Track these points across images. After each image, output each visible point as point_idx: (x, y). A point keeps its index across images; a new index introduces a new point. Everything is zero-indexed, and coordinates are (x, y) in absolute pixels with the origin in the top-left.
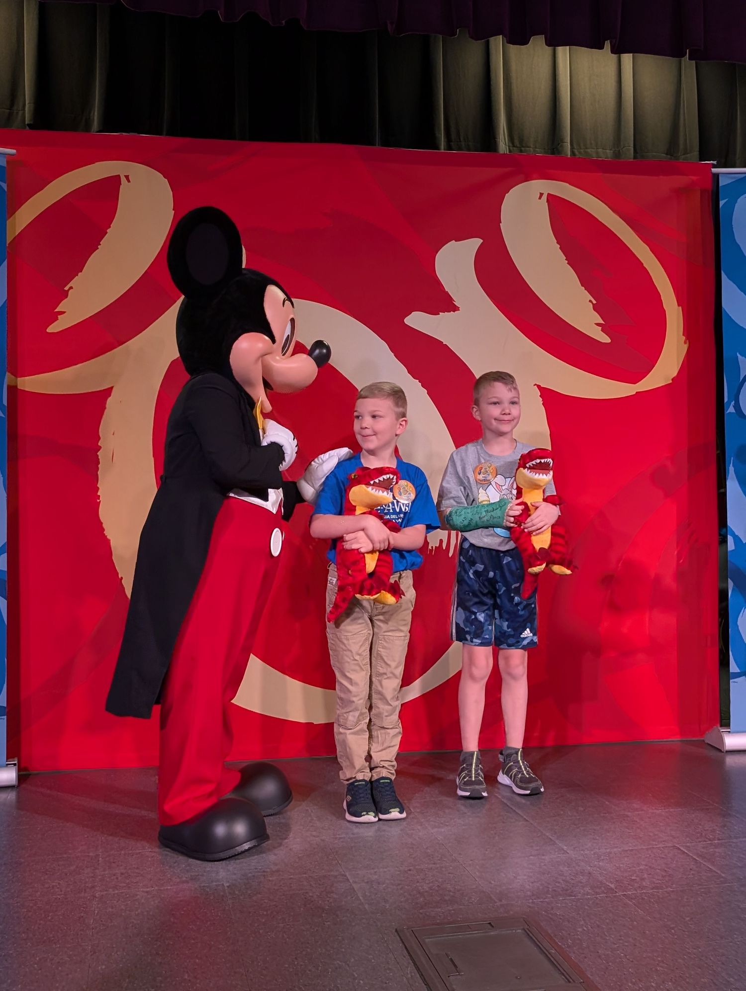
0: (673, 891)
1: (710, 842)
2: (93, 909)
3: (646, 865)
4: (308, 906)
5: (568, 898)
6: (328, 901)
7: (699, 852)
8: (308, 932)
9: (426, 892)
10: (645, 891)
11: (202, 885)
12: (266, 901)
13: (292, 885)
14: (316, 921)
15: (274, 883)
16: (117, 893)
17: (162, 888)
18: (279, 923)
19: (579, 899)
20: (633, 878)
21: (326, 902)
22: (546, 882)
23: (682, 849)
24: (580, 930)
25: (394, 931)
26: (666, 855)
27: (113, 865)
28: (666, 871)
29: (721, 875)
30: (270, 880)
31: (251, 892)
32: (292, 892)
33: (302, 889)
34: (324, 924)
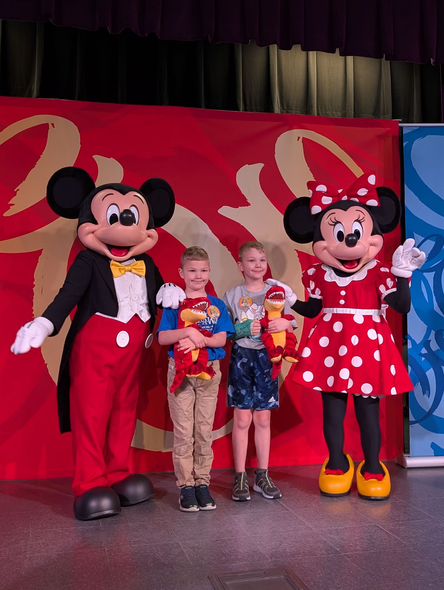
0: (374, 552)
1: (396, 523)
2: (25, 565)
3: (359, 537)
4: (156, 562)
5: (311, 557)
6: (168, 559)
7: (390, 529)
8: (155, 579)
9: (227, 553)
10: (357, 553)
11: (92, 550)
12: (130, 559)
13: (146, 550)
14: (160, 571)
15: (135, 548)
16: (40, 555)
17: (67, 552)
18: (137, 573)
19: (318, 558)
20: (350, 544)
21: (167, 560)
22: (299, 547)
23: (380, 527)
24: (318, 576)
25: (207, 577)
26: (370, 531)
27: (38, 538)
28: (370, 540)
29: (402, 542)
30: (133, 547)
31: (121, 554)
32: (146, 554)
33: (152, 552)
34: (165, 573)
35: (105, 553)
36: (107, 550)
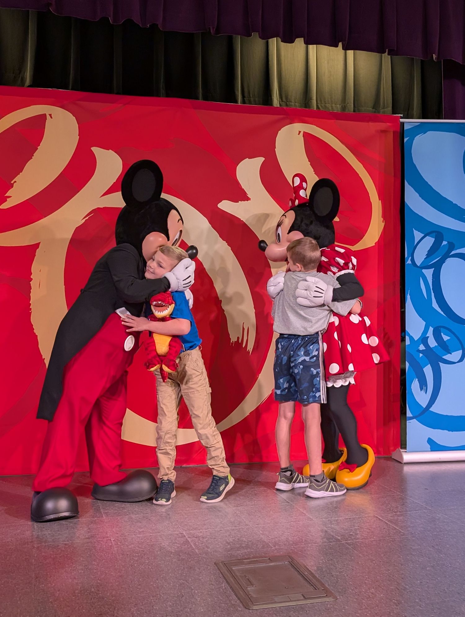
0: (374, 540)
1: (395, 513)
2: (34, 554)
3: (358, 526)
4: (162, 551)
5: (313, 545)
6: (174, 548)
7: (389, 519)
8: (163, 565)
9: (231, 542)
10: (358, 541)
11: (98, 540)
12: (137, 548)
13: (152, 539)
14: (167, 559)
15: (141, 538)
16: (47, 545)
18: (146, 560)
19: (320, 545)
20: (351, 534)
21: (173, 548)
22: (301, 536)
23: (379, 517)
24: (321, 562)
25: (214, 563)
26: (369, 521)
27: (44, 529)
28: (369, 529)
29: (401, 531)
30: (138, 537)
31: (127, 543)
32: (152, 543)
33: (158, 541)
34: (172, 560)
35: (112, 543)
36: (113, 539)
